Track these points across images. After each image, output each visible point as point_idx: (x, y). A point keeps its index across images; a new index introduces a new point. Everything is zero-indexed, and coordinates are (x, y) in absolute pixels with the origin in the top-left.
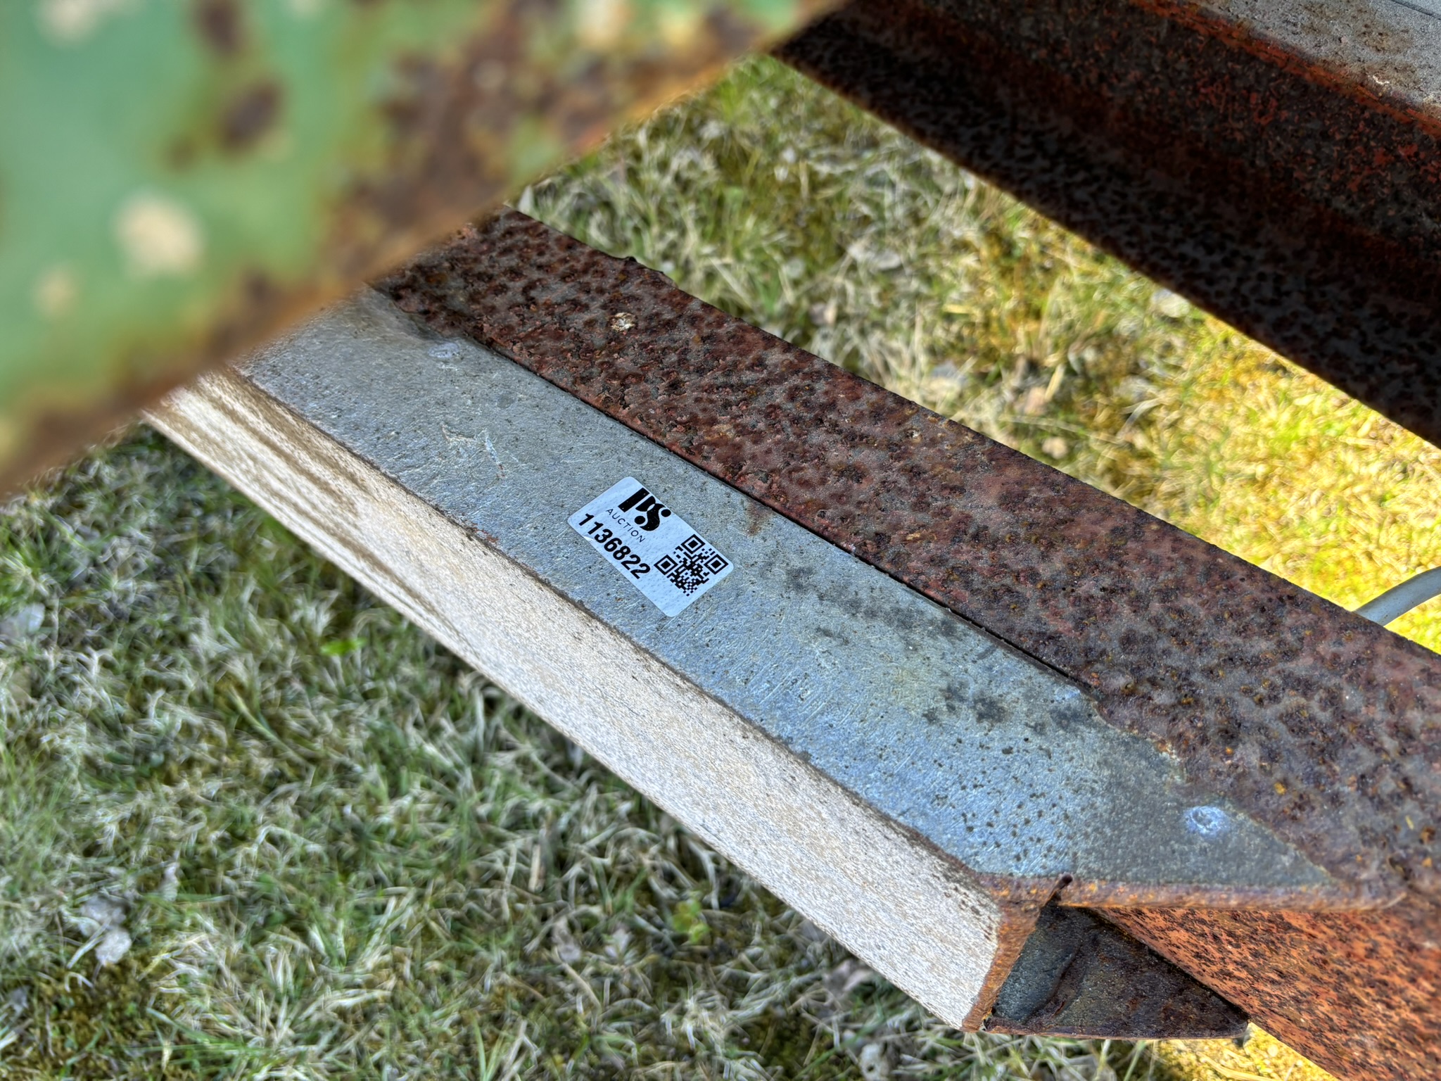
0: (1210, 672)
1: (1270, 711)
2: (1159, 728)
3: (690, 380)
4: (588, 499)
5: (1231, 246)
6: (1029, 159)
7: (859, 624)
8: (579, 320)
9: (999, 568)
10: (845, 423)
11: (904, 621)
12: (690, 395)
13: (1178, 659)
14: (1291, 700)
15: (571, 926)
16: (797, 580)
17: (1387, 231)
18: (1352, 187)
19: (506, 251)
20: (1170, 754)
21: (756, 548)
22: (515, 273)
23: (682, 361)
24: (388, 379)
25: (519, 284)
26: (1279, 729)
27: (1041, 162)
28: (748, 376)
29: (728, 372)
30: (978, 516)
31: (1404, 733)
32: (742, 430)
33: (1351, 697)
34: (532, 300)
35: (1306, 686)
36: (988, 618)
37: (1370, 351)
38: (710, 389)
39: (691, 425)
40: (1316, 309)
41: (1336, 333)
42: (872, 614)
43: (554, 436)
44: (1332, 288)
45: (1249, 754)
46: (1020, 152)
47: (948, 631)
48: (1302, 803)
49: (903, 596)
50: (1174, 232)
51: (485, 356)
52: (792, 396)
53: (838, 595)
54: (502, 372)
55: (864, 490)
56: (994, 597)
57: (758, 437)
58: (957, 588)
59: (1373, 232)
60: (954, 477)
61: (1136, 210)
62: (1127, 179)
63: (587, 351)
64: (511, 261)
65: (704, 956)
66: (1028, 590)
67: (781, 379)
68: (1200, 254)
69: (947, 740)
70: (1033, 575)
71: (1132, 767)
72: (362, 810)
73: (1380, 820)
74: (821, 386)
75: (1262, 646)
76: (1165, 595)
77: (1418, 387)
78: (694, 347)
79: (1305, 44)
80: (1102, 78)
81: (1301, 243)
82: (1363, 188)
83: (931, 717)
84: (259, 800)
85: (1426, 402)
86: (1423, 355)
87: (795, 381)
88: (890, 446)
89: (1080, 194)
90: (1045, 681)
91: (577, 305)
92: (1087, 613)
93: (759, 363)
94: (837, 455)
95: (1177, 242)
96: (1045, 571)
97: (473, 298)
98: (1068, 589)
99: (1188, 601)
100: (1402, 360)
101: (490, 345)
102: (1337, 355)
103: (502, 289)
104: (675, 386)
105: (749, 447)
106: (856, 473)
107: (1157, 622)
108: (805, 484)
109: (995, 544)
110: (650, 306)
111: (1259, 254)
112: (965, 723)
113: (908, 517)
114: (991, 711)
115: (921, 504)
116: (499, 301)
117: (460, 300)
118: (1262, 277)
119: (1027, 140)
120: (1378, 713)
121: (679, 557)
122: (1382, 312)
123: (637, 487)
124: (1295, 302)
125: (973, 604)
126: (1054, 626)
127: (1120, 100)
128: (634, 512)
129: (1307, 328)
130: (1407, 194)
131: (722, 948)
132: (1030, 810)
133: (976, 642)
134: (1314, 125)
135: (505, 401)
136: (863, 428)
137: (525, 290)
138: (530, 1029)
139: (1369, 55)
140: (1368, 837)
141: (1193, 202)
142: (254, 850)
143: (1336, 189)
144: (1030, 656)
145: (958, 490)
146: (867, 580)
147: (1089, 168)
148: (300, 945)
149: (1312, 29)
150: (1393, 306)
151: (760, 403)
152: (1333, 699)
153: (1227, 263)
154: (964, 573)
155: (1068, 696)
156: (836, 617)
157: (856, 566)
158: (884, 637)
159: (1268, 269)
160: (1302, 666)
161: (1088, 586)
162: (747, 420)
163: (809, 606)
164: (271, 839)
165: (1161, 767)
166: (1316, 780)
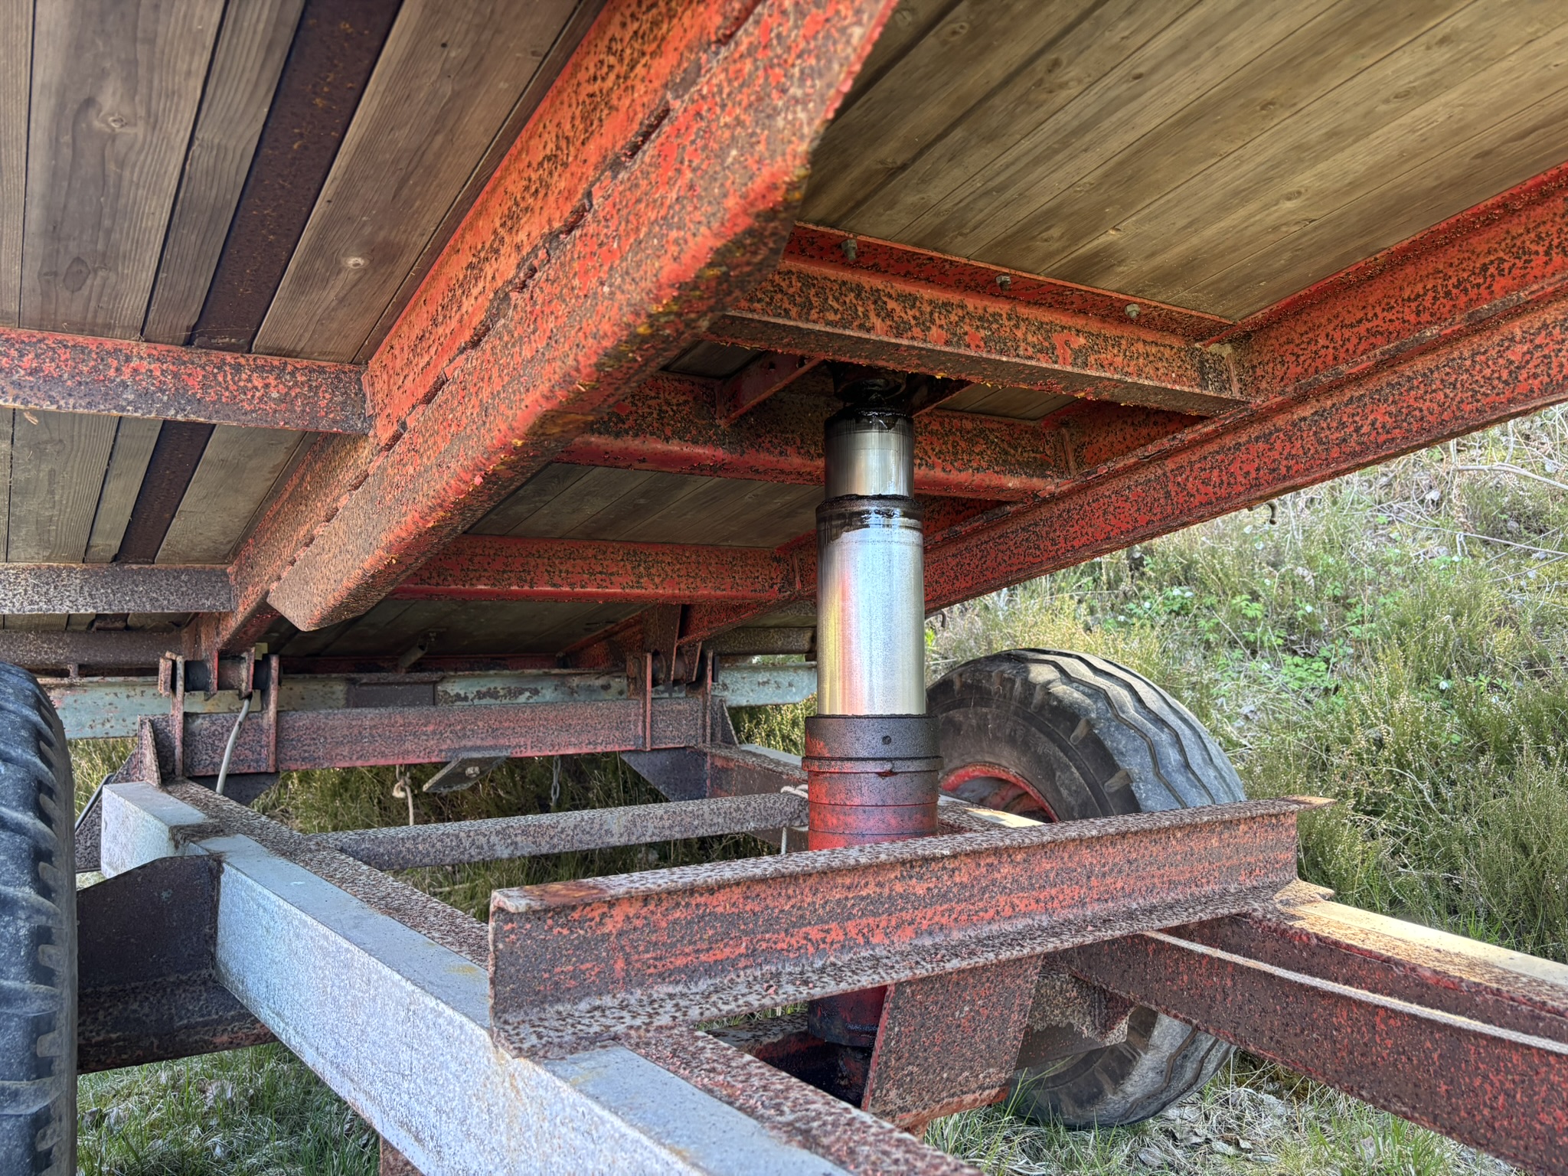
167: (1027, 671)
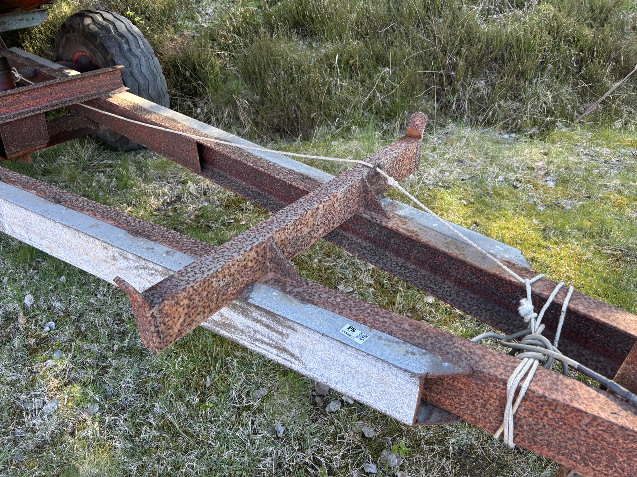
0: (444, 347)
1: (452, 351)
2: (437, 354)
3: (353, 309)
4: (342, 328)
5: (440, 285)
6: (396, 267)
7: (391, 343)
8: (330, 300)
9: (410, 335)
10: (381, 315)
11: (398, 343)
12: (354, 312)
13: (439, 345)
14: (455, 349)
16: (380, 338)
17: (468, 281)
18: (460, 273)
19: (313, 289)
20: (439, 357)
21: (372, 334)
22: (316, 292)
23: (351, 306)
24: (300, 311)
25: (317, 294)
26: (454, 353)
27: (398, 268)
28: (363, 308)
29: (359, 307)
30: (406, 328)
31: (470, 352)
32: (364, 316)
33: (463, 348)
34: (320, 297)
35: (457, 347)
36: (410, 341)
37: (469, 305)
38: (357, 310)
39: (355, 316)
40: (458, 297)
41: (462, 301)
42: (393, 342)
43: (332, 318)
44: (461, 293)
45: (450, 356)
46: (393, 266)
47: (405, 344)
48: (458, 361)
49: (397, 339)
50: (428, 282)
51: (316, 307)
52: (371, 311)
53: (386, 340)
54: (320, 309)
55: (387, 325)
56: (411, 339)
57: (367, 317)
58: (405, 338)
59: (466, 282)
60: (401, 322)
61: (420, 278)
62: (417, 271)
63: (334, 305)
64: (314, 290)
66: (415, 337)
67: (368, 308)
68: (434, 286)
69: (408, 358)
70: (416, 335)
71: (434, 359)
73: (468, 362)
74: (376, 309)
75: (450, 343)
76: (436, 337)
77: (479, 311)
78: (352, 304)
79: (447, 250)
80: (409, 252)
81: (453, 284)
82: (462, 274)
83: (405, 355)
84: (183, 455)
85: (481, 314)
86: (479, 305)
87: (371, 308)
88: (390, 318)
89: (408, 275)
90: (420, 349)
91: (329, 298)
92: (424, 340)
93: (364, 306)
94: (381, 319)
95: (429, 284)
96: (417, 335)
97: (310, 297)
98: (421, 337)
99: (439, 338)
100: (475, 306)
101: (316, 304)
102: (463, 306)
103: (314, 295)
104: (350, 310)
105: (366, 319)
106: (385, 322)
107: (435, 341)
108: (377, 324)
109: (409, 331)
110: (342, 297)
111: (446, 286)
112: (410, 355)
113: (395, 328)
114: (413, 354)
115: (396, 326)
116: (315, 297)
117: (307, 298)
118: (447, 291)
119: (394, 263)
120: (467, 350)
121: (360, 336)
122: (471, 297)
123: (349, 326)
124: (454, 296)
125: (408, 340)
126: (420, 342)
127: (413, 256)
128: (350, 330)
129: (457, 301)
130: (470, 275)
132: (421, 365)
133: (409, 345)
134: (451, 262)
135: (322, 313)
136: (384, 315)
137: (319, 295)
139: (457, 252)
140: (467, 364)
141: (431, 276)
143: (458, 274)
144: (417, 346)
145: (402, 324)
146: (390, 337)
147: (408, 269)
149: (448, 247)
150: (473, 296)
151: (366, 312)
152: (461, 349)
153: (440, 288)
154: (405, 336)
155: (424, 351)
156: (387, 343)
157: (388, 336)
158: (395, 345)
159: (448, 289)
160: (456, 345)
161: (424, 336)
162: (365, 315)
163: (383, 341)
165: (438, 359)
166: (459, 359)
167: (83, 20)
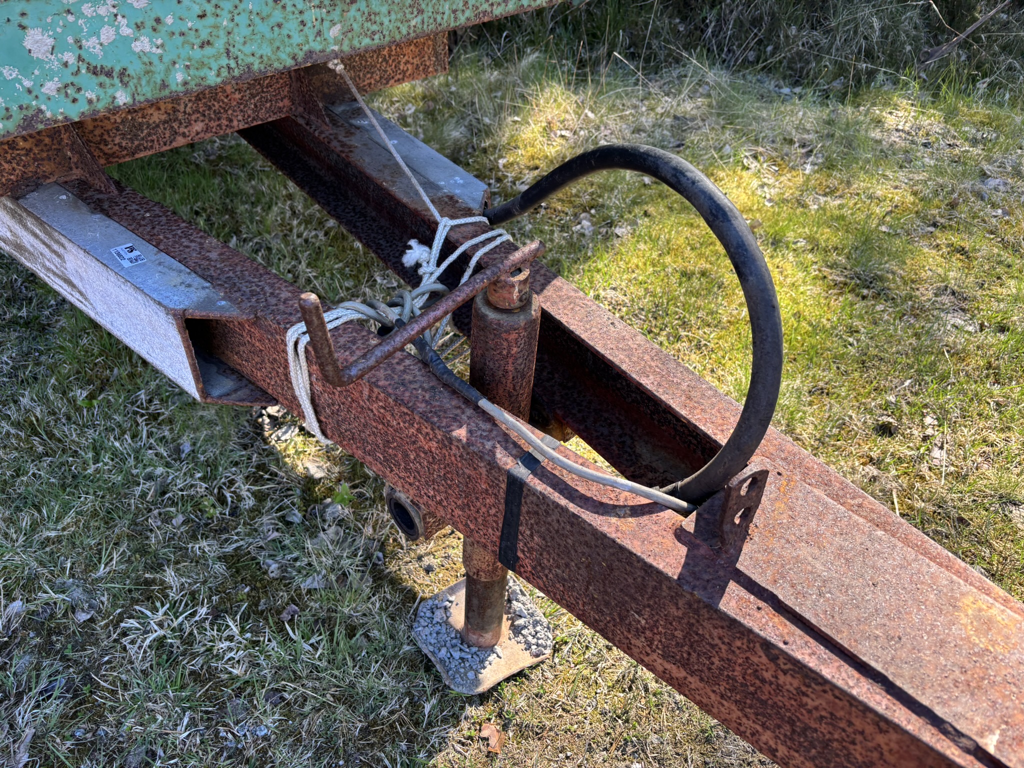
1: (248, 289)
2: (222, 290)
4: (118, 246)
11: (180, 271)
13: (236, 281)
15: (160, 514)
16: (160, 264)
20: (222, 294)
21: (155, 257)
22: (124, 202)
26: (248, 292)
35: (259, 286)
42: (174, 270)
48: (243, 301)
53: (167, 267)
63: (134, 219)
65: (216, 531)
71: (212, 295)
72: (80, 469)
84: (33, 461)
90: (204, 282)
91: (138, 210)
92: (223, 273)
114: (189, 286)
116: (117, 208)
120: (270, 291)
121: (134, 258)
123: (131, 245)
128: (127, 250)
131: (225, 528)
133: (194, 276)
138: (129, 546)
142: (25, 479)
144: (204, 279)
148: (36, 514)
155: (207, 285)
156: (165, 270)
158: (174, 274)
161: (226, 269)
163: (160, 268)
164: (34, 475)
165: (218, 295)
166: (248, 299)
